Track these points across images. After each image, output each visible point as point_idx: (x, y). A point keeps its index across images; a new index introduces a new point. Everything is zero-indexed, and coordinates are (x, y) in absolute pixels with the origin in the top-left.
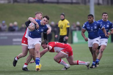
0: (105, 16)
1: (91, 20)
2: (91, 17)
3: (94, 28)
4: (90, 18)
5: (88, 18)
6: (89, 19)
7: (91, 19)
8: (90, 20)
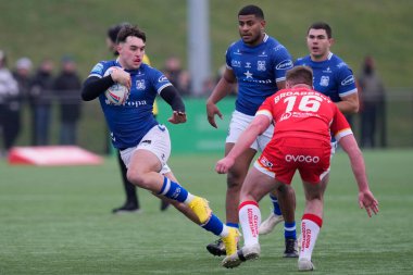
0: (315, 40)
1: (255, 30)
3: (254, 66)
4: (250, 23)
5: (242, 24)
6: (246, 27)
7: (255, 26)
8: (251, 31)
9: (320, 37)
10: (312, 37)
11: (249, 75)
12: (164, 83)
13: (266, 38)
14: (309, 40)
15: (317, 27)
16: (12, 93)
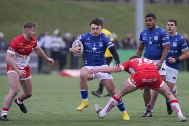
0: (170, 26)
1: (152, 23)
2: (151, 18)
4: (150, 21)
6: (148, 22)
7: (152, 22)
8: (150, 24)
9: (172, 25)
10: (169, 25)
11: (150, 42)
12: (111, 45)
13: (157, 27)
14: (167, 26)
15: (171, 21)
16: (63, 47)
